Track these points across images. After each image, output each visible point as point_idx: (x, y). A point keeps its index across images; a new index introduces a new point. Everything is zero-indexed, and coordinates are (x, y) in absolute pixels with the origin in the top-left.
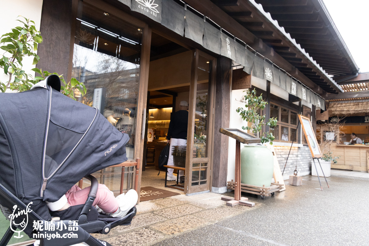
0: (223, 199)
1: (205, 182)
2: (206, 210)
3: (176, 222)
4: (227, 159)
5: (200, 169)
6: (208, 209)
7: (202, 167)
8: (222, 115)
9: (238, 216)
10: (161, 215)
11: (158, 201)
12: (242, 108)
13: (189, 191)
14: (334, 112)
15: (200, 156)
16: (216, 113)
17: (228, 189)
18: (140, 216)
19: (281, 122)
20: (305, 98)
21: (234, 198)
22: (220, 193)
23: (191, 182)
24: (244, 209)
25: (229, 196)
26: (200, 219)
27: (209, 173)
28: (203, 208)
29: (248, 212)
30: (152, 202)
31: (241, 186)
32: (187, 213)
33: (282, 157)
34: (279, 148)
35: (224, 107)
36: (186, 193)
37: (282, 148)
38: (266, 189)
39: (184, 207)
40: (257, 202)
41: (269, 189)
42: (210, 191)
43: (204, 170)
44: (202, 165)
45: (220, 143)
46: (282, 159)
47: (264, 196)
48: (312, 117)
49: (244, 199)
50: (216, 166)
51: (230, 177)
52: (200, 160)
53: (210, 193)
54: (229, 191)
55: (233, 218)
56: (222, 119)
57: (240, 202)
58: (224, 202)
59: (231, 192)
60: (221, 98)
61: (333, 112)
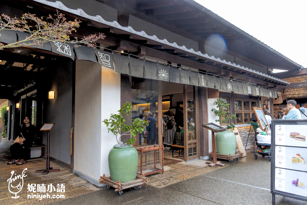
0: (206, 163)
1: (196, 154)
2: (198, 169)
3: (183, 175)
4: (208, 140)
5: (193, 146)
6: (199, 169)
7: (194, 145)
8: (203, 114)
9: (214, 171)
10: (175, 172)
11: (172, 165)
12: (215, 109)
13: (187, 159)
14: (289, 96)
15: (192, 138)
16: (199, 113)
17: (210, 157)
18: (166, 173)
19: (244, 111)
20: (258, 94)
21: (213, 162)
22: (205, 159)
23: (188, 154)
24: (218, 168)
25: (210, 161)
26: (195, 173)
27: (198, 149)
28: (196, 168)
29: (220, 169)
30: (168, 166)
31: (216, 155)
32: (188, 171)
33: (246, 134)
34: (244, 128)
35: (204, 109)
36: (186, 160)
37: (245, 128)
38: (232, 156)
39: (186, 168)
40: (226, 163)
41: (233, 156)
42: (199, 159)
43: (194, 147)
44: (193, 144)
45: (203, 131)
46: (246, 135)
47: (230, 160)
48: (269, 102)
49: (218, 163)
50: (202, 144)
51: (210, 150)
52: (192, 141)
53: (199, 160)
54: (211, 158)
55: (212, 172)
56: (203, 117)
57: (216, 164)
58: (207, 165)
59: (211, 159)
60: (202, 104)
61: (287, 96)
